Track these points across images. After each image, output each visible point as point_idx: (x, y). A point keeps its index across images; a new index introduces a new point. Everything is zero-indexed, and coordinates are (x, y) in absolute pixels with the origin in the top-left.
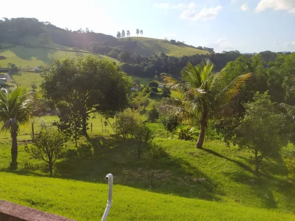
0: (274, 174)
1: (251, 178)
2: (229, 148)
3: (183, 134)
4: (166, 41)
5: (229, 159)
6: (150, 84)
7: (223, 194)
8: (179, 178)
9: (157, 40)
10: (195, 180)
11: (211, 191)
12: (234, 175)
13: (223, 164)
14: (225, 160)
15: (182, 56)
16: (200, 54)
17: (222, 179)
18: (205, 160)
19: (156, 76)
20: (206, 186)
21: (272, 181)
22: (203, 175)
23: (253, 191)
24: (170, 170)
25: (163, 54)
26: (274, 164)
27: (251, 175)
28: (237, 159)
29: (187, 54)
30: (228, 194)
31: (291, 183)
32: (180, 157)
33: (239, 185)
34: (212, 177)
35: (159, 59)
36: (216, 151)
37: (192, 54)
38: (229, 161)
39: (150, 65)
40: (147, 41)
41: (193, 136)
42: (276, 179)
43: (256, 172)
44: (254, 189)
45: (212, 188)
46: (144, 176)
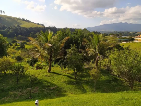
0: (82, 78)
1: (74, 82)
2: (62, 70)
3: (38, 67)
4: (19, 19)
5: (64, 75)
6: (12, 41)
7: (65, 92)
8: (44, 89)
9: (14, 18)
10: (52, 88)
11: (60, 92)
12: (68, 82)
13: (62, 78)
14: (62, 76)
15: (29, 27)
16: (38, 27)
17: (63, 85)
18: (53, 77)
19: (15, 37)
20: (57, 90)
21: (82, 81)
22: (55, 85)
23: (76, 87)
24: (38, 86)
25: (18, 26)
26: (80, 74)
27: (74, 80)
28: (67, 74)
29: (32, 27)
30: (67, 91)
31: (88, 81)
32: (41, 78)
33: (71, 86)
34: (59, 85)
35: (16, 28)
36: (57, 73)
37: (34, 27)
38: (64, 76)
39: (11, 31)
40: (8, 18)
41: (43, 67)
42: (83, 80)
43: (75, 79)
44: (77, 86)
45: (60, 90)
46: (24, 93)
